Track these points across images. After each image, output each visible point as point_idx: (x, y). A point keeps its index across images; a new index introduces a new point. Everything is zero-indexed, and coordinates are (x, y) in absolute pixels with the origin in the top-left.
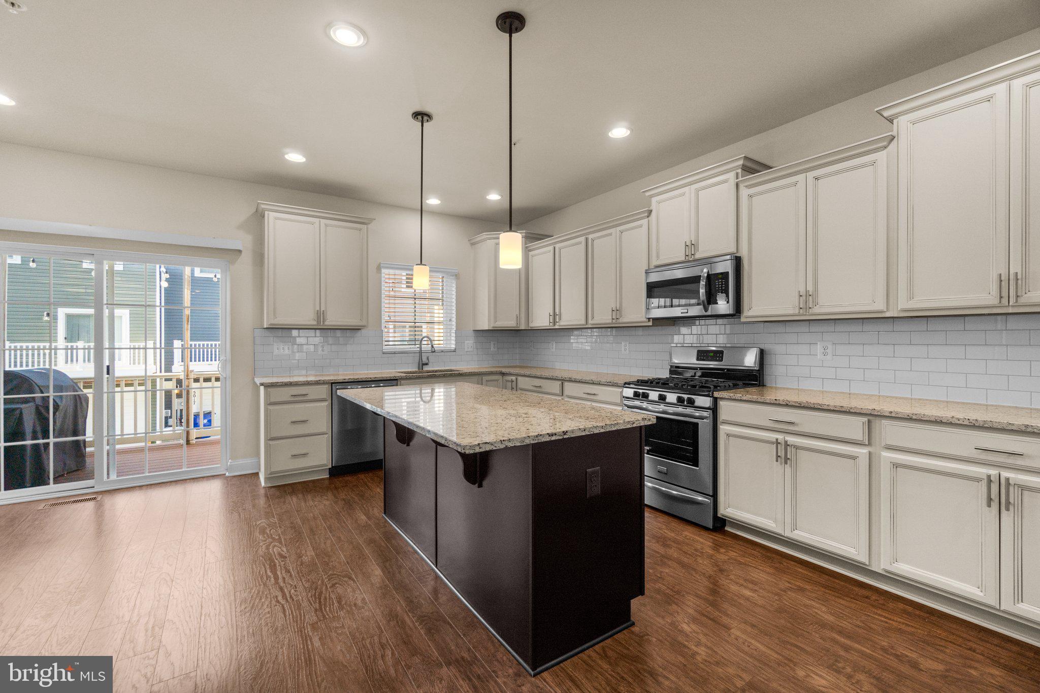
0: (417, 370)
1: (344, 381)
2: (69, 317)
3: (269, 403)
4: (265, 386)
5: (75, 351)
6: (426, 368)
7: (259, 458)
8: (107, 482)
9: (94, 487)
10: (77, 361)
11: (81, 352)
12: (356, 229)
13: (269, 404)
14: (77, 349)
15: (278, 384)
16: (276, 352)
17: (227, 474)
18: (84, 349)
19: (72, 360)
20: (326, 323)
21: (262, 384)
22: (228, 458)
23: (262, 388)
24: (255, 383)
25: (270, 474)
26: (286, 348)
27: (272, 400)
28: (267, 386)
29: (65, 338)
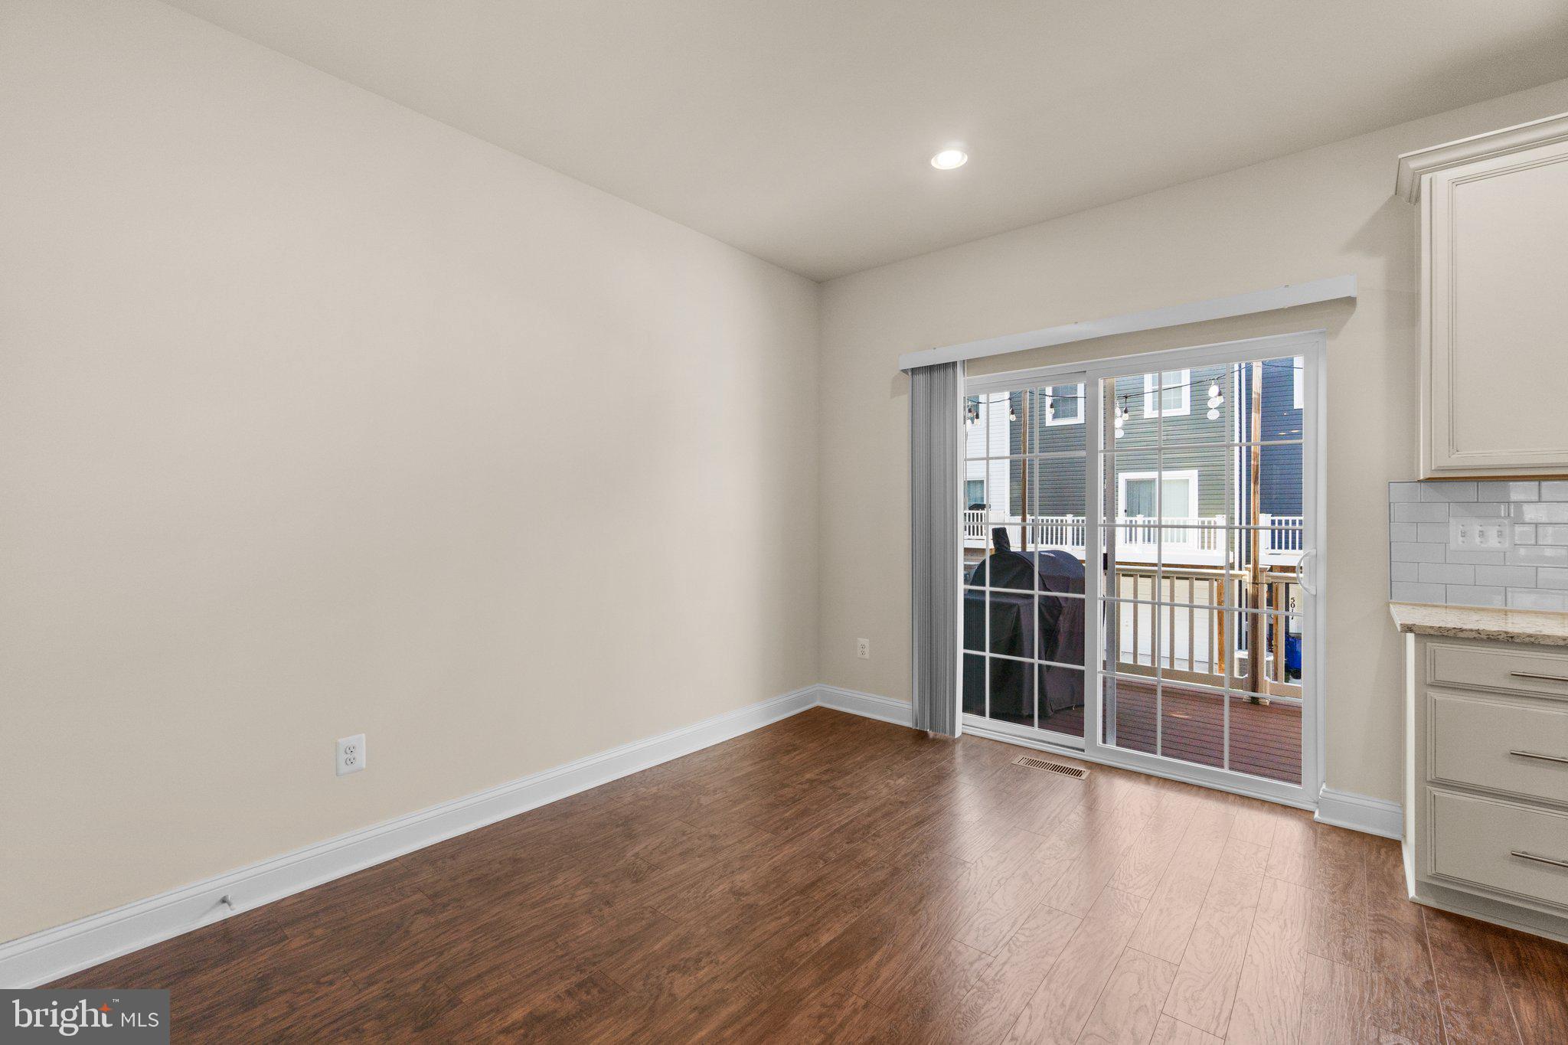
2: (1129, 483)
3: (1430, 683)
4: (1417, 635)
5: (1133, 528)
7: (1403, 806)
8: (1101, 749)
9: (1083, 750)
10: (1136, 540)
11: (1140, 530)
13: (1432, 686)
14: (1136, 526)
15: (1461, 635)
16: (1456, 542)
17: (1316, 816)
18: (1143, 526)
19: (1131, 540)
21: (1409, 629)
22: (1320, 780)
23: (1410, 637)
24: (1390, 619)
25: (1434, 877)
26: (1490, 532)
27: (1443, 675)
28: (1425, 635)
29: (1126, 511)
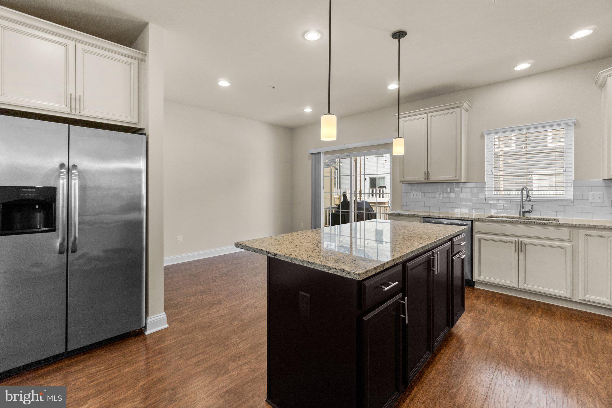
0: (518, 216)
1: (430, 217)
6: (527, 215)
12: (452, 113)
16: (413, 197)
20: (431, 179)
26: (418, 194)
